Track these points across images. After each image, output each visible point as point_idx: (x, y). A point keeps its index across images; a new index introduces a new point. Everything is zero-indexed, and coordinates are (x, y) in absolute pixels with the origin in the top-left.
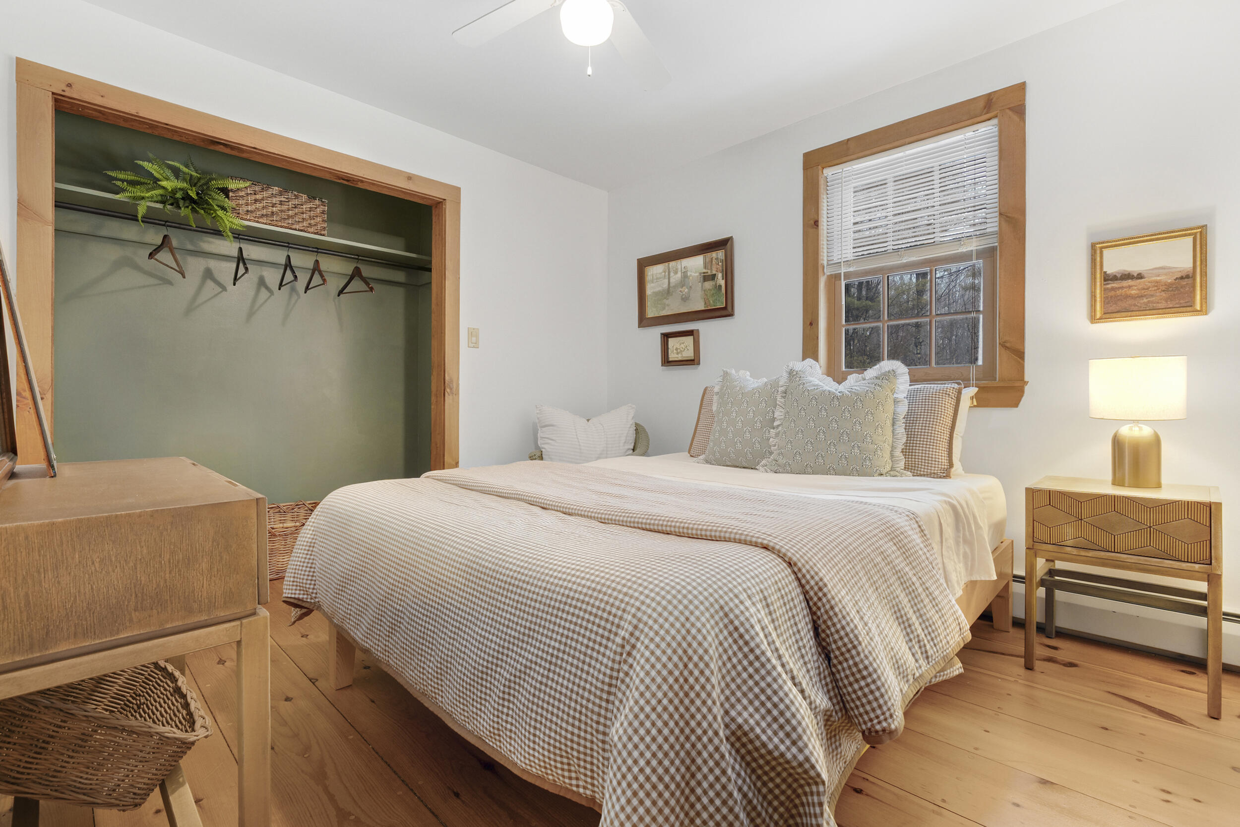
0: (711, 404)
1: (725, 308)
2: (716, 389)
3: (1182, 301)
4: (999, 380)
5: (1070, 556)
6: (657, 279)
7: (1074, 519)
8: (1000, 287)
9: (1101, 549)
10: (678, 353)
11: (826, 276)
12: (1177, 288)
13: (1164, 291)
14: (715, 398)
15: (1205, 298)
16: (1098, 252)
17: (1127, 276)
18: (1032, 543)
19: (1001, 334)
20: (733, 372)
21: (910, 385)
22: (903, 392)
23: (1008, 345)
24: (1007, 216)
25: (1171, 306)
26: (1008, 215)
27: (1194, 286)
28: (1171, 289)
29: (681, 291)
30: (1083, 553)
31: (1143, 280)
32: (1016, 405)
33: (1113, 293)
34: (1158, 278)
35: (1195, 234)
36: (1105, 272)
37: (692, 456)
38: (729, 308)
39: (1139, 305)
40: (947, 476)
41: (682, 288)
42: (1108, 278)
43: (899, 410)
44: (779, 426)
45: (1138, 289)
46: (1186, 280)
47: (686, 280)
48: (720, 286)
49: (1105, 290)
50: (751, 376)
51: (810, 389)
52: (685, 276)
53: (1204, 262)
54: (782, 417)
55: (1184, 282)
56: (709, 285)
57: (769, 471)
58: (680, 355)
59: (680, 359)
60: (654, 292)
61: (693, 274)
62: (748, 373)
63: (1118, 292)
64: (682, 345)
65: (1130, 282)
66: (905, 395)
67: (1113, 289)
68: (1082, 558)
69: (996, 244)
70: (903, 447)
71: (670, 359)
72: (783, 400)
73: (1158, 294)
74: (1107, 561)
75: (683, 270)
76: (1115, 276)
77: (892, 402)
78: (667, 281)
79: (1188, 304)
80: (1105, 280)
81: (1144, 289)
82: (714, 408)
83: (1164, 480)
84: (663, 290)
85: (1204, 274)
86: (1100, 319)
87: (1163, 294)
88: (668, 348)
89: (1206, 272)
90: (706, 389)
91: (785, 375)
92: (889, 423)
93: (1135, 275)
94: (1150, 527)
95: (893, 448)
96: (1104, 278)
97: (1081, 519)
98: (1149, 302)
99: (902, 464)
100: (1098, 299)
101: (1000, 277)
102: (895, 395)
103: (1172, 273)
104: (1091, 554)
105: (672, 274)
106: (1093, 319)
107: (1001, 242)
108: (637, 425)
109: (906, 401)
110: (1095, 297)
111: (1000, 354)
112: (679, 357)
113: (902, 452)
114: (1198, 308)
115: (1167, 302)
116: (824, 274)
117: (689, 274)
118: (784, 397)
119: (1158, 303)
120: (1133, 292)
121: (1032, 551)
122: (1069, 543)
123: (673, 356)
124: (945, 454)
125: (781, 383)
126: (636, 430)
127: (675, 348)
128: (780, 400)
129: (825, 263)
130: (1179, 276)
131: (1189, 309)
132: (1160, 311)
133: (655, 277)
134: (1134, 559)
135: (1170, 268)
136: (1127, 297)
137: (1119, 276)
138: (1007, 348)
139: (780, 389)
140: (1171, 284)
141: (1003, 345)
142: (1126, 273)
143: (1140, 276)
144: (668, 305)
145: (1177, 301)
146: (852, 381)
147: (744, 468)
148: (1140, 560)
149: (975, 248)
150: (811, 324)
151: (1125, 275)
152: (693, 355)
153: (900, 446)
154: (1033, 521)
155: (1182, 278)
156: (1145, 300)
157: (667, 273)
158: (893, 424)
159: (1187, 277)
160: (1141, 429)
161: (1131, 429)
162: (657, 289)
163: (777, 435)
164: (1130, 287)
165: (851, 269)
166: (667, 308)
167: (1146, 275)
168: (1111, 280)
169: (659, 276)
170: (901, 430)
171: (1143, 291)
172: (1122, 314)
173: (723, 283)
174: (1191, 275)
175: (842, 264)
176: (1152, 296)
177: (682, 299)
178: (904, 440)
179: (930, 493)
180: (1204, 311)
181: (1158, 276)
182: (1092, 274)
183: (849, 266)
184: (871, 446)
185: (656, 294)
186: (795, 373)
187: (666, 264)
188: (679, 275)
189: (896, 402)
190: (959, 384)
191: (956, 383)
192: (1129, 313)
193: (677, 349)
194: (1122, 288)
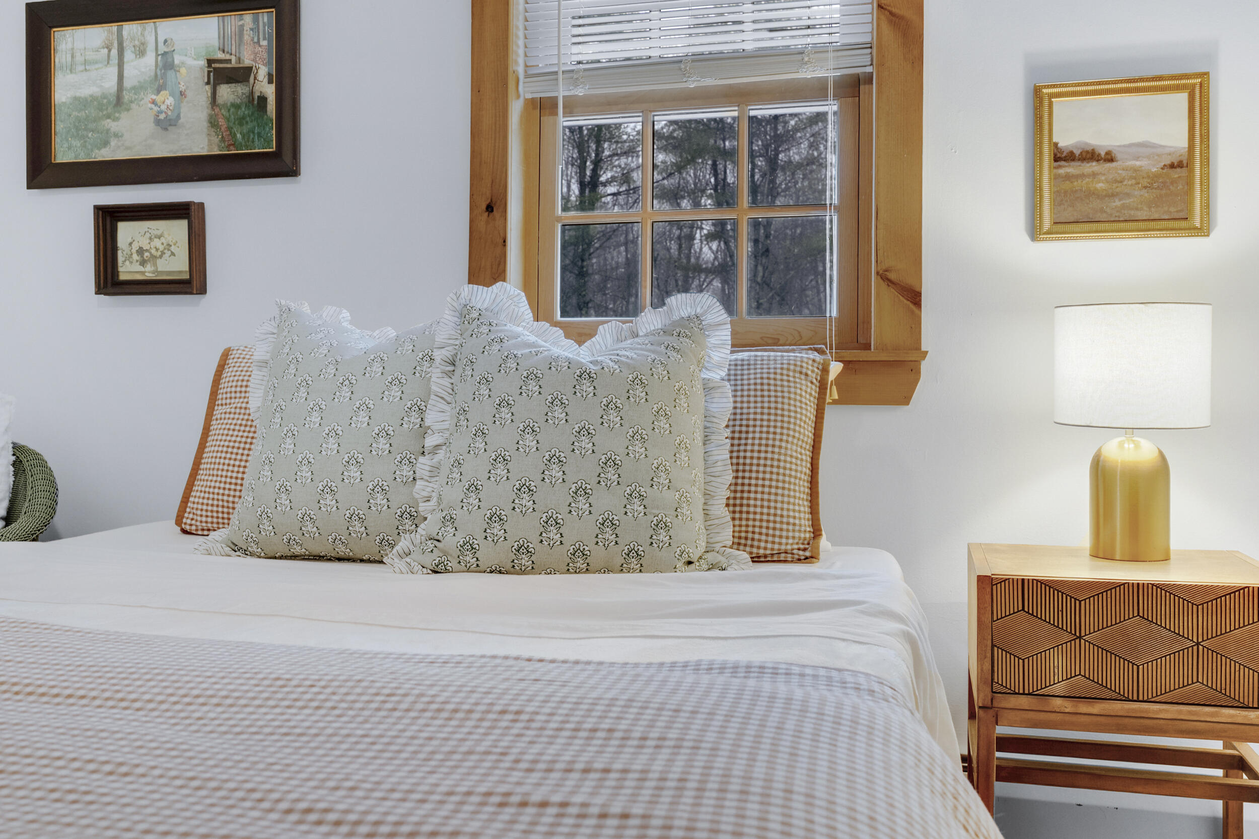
0: (243, 389)
1: (276, 155)
2: (261, 352)
3: (1172, 209)
4: (876, 348)
5: (1059, 717)
6: (85, 62)
7: (1067, 637)
8: (878, 157)
9: (1114, 695)
10: (143, 263)
11: (521, 100)
12: (1164, 183)
13: (1145, 187)
14: (257, 377)
15: (1207, 207)
16: (1046, 103)
17: (1090, 155)
18: (990, 695)
19: (880, 253)
20: (306, 309)
21: (732, 352)
22: (720, 367)
23: (892, 276)
24: (891, 13)
25: (1156, 216)
26: (894, 10)
27: (1190, 183)
28: (1155, 185)
29: (154, 102)
30: (1084, 708)
31: (1114, 164)
32: (905, 399)
33: (1067, 185)
34: (1138, 163)
35: (1194, 85)
36: (1056, 144)
37: (185, 532)
38: (287, 157)
39: (1108, 210)
40: (811, 558)
41: (158, 92)
42: (1061, 157)
43: (714, 407)
44: (438, 446)
45: (1107, 181)
46: (1178, 170)
47: (171, 74)
48: (263, 100)
49: (1056, 177)
50: (351, 323)
51: (519, 353)
52: (166, 63)
53: (1206, 138)
54: (446, 425)
55: (1176, 174)
56: (227, 93)
57: (418, 568)
58: (149, 268)
59: (149, 276)
60: (76, 99)
61: (190, 62)
62: (346, 314)
63: (1077, 184)
64: (157, 243)
65: (1093, 167)
66: (723, 374)
67: (1068, 177)
68: (1083, 719)
69: (869, 69)
70: (728, 494)
71: (123, 277)
72: (446, 382)
73: (1136, 193)
74: (1126, 720)
75: (162, 49)
76: (1072, 153)
77: (700, 392)
78: (113, 71)
79: (1181, 215)
80: (1056, 159)
81: (1116, 181)
82: (255, 402)
83: (1175, 544)
84: (104, 96)
85: (1206, 161)
86: (1048, 233)
87: (1144, 192)
88: (115, 249)
89: (1208, 159)
90: (226, 355)
91: (449, 317)
92: (699, 438)
93: (1103, 154)
94: (1198, 644)
95: (708, 495)
96: (1055, 155)
97: (1080, 637)
98: (1124, 207)
99: (726, 535)
100: (1046, 194)
101: (877, 137)
102: (705, 375)
103: (1158, 155)
104: (1098, 708)
105: (129, 55)
106: (1035, 232)
107: (880, 62)
108: (18, 450)
109: (728, 388)
110: (1041, 189)
111: (878, 294)
112: (148, 273)
113: (727, 505)
114: (1198, 225)
115: (1150, 207)
116: (518, 97)
117: (177, 59)
118: (450, 374)
119: (1137, 209)
120: (1100, 186)
121: (991, 712)
122: (1059, 689)
123: (128, 269)
124: (805, 506)
125: (440, 339)
126: (17, 465)
127: (135, 247)
128: (439, 382)
129: (521, 70)
130: (1168, 162)
131: (1183, 224)
132: (1141, 225)
133: (79, 58)
134: (1172, 711)
135: (1154, 146)
136: (1091, 194)
137: (1077, 152)
138: (890, 282)
139: (438, 355)
140: (1156, 176)
141: (883, 276)
142: (1089, 149)
143: (1110, 158)
144: (116, 135)
145: (1166, 209)
146: (609, 340)
147: (340, 559)
148: (1180, 712)
149: (832, 74)
150: (490, 208)
151: (1087, 152)
152: (185, 267)
153: (723, 493)
154: (993, 646)
155: (1172, 166)
156: (1118, 203)
157: (114, 52)
158: (706, 440)
159: (1180, 165)
160: (1137, 446)
161: (1121, 445)
162: (87, 91)
163: (435, 470)
164: (1094, 175)
165: (580, 92)
166: (113, 143)
167: (1119, 156)
168: (1065, 159)
169: (90, 56)
170: (722, 454)
171: (1115, 185)
172: (1081, 225)
173: (270, 91)
174: (1185, 162)
175: (560, 76)
176: (1128, 195)
177: (158, 122)
178: (729, 477)
179: (863, 612)
180: (1203, 231)
181: (1137, 158)
182: (1035, 145)
183: (575, 83)
184: (666, 494)
185: (82, 103)
186: (475, 315)
187: (114, 27)
188: (149, 60)
189: (708, 388)
190: (821, 352)
191: (816, 350)
192: (1094, 226)
193: (141, 251)
194: (1082, 176)
